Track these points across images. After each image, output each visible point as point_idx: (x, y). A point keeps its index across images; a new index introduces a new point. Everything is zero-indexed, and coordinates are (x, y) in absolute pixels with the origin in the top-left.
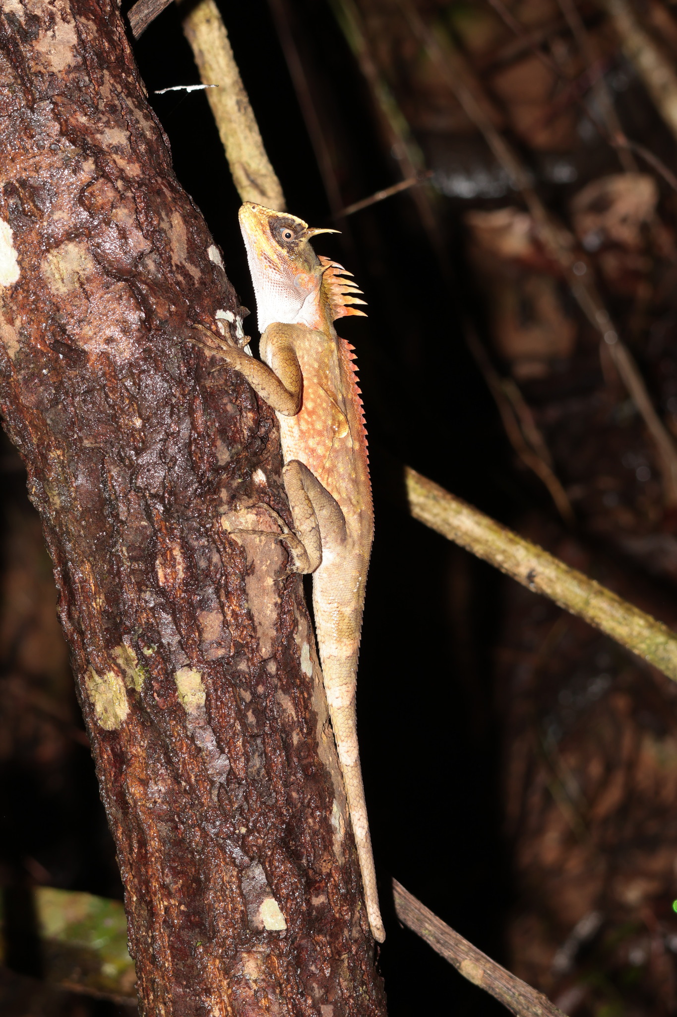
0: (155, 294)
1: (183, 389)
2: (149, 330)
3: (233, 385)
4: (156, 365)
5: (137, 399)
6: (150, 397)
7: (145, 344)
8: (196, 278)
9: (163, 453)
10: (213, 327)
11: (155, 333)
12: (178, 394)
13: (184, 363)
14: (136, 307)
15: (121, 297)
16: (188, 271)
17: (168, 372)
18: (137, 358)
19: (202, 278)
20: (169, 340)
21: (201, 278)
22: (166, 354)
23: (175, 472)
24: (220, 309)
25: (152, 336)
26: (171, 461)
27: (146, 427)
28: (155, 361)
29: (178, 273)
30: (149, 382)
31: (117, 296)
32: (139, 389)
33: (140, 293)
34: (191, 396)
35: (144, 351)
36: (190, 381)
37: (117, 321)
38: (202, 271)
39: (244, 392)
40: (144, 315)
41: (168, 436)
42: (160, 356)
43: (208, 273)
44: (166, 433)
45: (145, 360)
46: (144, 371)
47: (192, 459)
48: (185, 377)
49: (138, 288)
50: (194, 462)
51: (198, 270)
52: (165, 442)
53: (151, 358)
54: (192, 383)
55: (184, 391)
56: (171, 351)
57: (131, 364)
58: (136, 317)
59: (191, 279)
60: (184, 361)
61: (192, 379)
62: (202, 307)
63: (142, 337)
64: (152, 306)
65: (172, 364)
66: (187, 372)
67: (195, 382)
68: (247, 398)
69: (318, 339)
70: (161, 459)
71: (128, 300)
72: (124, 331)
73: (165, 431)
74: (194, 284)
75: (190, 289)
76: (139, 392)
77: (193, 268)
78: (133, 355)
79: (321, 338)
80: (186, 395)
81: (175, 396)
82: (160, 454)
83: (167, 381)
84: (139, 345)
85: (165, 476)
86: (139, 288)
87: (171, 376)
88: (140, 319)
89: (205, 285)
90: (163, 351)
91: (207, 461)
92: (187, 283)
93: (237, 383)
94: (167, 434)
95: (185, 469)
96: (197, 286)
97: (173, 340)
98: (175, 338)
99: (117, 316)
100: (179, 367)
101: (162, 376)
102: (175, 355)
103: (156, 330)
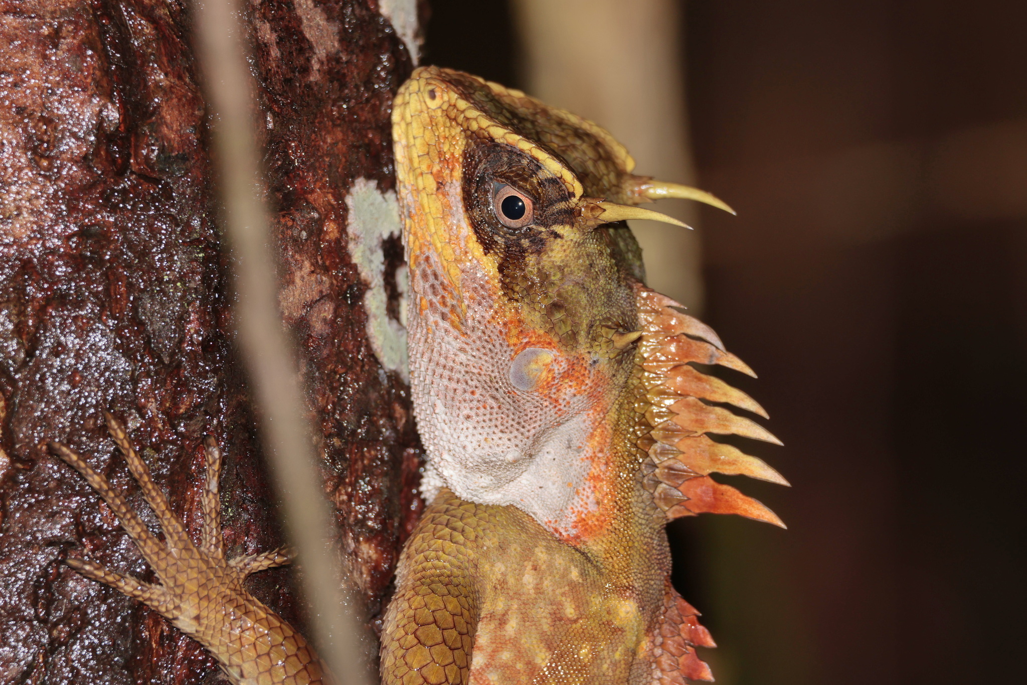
0: (171, 60)
1: (175, 398)
2: (121, 172)
3: (339, 435)
4: (107, 290)
5: (13, 382)
6: (57, 388)
7: (91, 213)
8: (321, 53)
9: (48, 587)
10: (330, 228)
11: (134, 187)
12: (152, 408)
13: (202, 312)
14: (98, 84)
15: (55, 38)
16: (299, 20)
17: (141, 324)
18: (53, 251)
19: (338, 60)
20: (174, 221)
21: (333, 59)
22: (152, 266)
23: (68, 661)
24: (369, 177)
25: (124, 191)
26: (66, 620)
27: (17, 483)
28: (110, 278)
29: (264, 17)
30: (71, 341)
31: (45, 30)
32: (30, 354)
33: (123, 45)
34: (196, 425)
35: (84, 233)
36: (204, 375)
37: (21, 110)
38: (345, 38)
39: (369, 470)
40: (113, 114)
41: (80, 534)
42: (128, 266)
43: (363, 49)
44: (78, 523)
45: (77, 262)
46: (61, 300)
47: (137, 634)
48: (193, 356)
49: (121, 25)
50: (144, 648)
51: (334, 28)
52: (64, 552)
53: (99, 262)
54: (210, 383)
55: (176, 406)
56: (170, 258)
57: (26, 266)
58: (87, 116)
59: (301, 51)
60: (204, 302)
61: (215, 371)
62: (312, 150)
63: (87, 188)
64: (149, 97)
65: (162, 304)
66: (204, 344)
67: (220, 385)
68: (375, 492)
69: (575, 574)
70: (34, 604)
71: (78, 52)
72: (34, 150)
73: (77, 516)
74: (306, 70)
75: (288, 81)
76: (25, 363)
77: (319, 19)
78: (41, 233)
79: (583, 574)
80: (180, 417)
81: (141, 411)
82: (37, 586)
83: (129, 354)
84: (72, 209)
85: (31, 666)
86: (125, 25)
87: (148, 343)
88: (100, 127)
89: (343, 86)
90: (144, 254)
91: (185, 657)
92: (287, 57)
93: (354, 433)
94: (80, 528)
95: (104, 661)
96: (314, 77)
97: (188, 224)
98: (196, 223)
99: (25, 96)
100: (181, 319)
101: (118, 331)
102: (182, 278)
103: (143, 176)
